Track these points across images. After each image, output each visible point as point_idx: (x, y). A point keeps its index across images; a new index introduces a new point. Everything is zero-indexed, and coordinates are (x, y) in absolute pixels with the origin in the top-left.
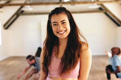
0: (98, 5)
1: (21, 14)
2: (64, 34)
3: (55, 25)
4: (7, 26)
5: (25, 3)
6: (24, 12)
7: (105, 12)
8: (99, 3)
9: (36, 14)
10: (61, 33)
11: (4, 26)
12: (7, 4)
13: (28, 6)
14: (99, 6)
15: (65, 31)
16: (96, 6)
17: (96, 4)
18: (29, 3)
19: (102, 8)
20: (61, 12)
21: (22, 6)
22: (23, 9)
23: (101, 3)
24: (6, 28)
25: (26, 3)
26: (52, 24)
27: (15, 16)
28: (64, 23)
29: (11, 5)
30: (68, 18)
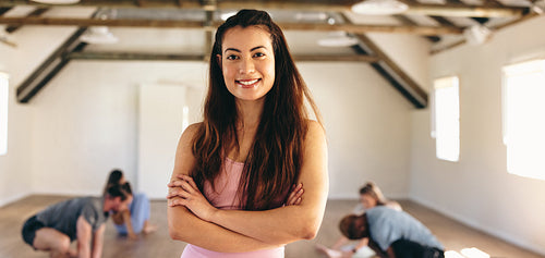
0: (348, 35)
1: (76, 54)
2: (255, 87)
3: (233, 57)
4: (28, 92)
5: (94, 15)
6: (87, 49)
7: (372, 60)
8: (352, 30)
9: (125, 56)
10: (246, 83)
11: (19, 91)
12: (35, 18)
13: (104, 30)
14: (354, 41)
15: (259, 79)
16: (341, 41)
17: (342, 33)
18: (104, 17)
19: (364, 46)
20: (254, 23)
21: (84, 26)
22: (84, 38)
23: (358, 31)
24: (25, 101)
25: (98, 16)
26: (225, 54)
27: (57, 61)
28: (259, 55)
29: (46, 22)
30: (273, 44)
